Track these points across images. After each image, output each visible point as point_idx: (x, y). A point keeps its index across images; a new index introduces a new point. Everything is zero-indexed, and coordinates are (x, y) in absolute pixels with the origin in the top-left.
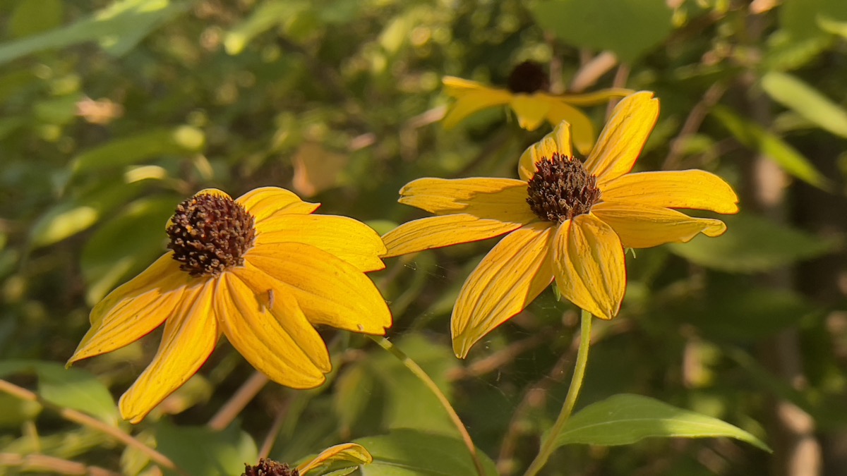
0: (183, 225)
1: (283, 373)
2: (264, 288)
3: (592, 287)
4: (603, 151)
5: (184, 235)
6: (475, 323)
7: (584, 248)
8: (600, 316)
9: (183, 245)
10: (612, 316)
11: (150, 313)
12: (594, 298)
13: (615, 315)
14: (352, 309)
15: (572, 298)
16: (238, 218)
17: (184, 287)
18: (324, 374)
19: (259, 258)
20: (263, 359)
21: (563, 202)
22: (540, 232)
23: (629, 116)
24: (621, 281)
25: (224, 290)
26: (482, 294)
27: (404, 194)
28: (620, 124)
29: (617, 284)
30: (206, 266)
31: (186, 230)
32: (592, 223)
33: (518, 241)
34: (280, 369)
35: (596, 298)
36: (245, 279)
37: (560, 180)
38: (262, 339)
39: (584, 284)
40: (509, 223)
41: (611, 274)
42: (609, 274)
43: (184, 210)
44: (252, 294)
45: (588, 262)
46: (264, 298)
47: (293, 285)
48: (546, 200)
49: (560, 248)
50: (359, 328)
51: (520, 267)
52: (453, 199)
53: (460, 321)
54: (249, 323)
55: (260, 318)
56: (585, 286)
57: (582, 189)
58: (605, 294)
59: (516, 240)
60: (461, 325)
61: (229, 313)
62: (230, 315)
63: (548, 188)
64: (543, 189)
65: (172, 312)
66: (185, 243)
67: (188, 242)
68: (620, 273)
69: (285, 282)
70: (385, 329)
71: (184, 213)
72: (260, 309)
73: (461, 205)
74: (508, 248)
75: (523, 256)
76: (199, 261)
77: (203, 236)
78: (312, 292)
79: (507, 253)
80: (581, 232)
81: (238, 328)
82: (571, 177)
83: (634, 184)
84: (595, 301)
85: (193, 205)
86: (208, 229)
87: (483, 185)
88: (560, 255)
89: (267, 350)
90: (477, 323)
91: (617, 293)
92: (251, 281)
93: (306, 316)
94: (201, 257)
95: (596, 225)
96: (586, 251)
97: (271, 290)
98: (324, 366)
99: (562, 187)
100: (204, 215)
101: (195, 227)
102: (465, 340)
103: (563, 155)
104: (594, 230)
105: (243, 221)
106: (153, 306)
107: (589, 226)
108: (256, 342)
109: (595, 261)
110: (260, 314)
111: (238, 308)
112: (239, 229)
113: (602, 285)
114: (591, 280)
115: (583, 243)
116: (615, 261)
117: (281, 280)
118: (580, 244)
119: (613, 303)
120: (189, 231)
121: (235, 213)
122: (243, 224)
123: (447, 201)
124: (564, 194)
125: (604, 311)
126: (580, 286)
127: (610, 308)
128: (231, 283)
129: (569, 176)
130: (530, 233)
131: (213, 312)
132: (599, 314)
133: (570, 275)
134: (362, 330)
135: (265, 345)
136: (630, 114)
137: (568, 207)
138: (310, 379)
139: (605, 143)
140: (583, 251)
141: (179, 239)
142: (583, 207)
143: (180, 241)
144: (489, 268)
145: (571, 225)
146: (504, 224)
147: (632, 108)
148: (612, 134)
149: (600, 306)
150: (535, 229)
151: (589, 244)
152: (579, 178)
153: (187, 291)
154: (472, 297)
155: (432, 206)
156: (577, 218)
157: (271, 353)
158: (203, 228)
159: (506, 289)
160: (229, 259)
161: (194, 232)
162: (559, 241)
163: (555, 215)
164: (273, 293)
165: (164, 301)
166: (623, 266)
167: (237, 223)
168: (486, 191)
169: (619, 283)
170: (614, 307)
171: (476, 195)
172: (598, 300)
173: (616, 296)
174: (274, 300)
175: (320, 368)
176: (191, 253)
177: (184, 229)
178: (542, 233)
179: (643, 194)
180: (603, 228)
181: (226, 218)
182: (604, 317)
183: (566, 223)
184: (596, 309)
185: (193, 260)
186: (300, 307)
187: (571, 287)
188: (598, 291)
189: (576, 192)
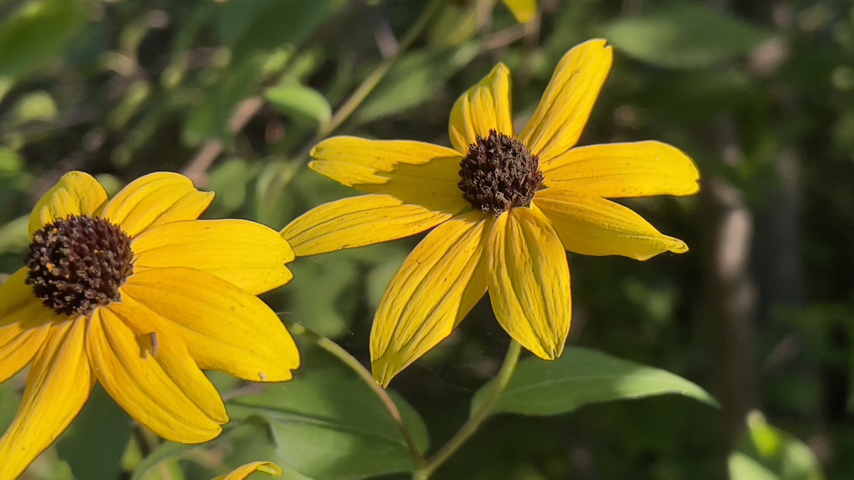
0: (43, 264)
1: (171, 428)
2: (146, 329)
3: (532, 317)
4: (546, 116)
5: (45, 273)
6: (398, 346)
7: (523, 256)
8: (541, 357)
9: (44, 284)
10: (555, 357)
11: (10, 354)
12: (534, 332)
13: (559, 356)
14: (252, 352)
15: (509, 331)
16: (112, 248)
17: (49, 325)
18: (221, 425)
19: (138, 288)
20: (147, 413)
21: (501, 196)
22: (473, 224)
23: (577, 72)
24: (566, 312)
25: (97, 329)
26: (405, 308)
27: (316, 157)
28: (568, 81)
29: (561, 316)
30: (74, 307)
31: (47, 269)
32: (533, 221)
33: (448, 236)
34: (167, 424)
35: (538, 333)
36: (123, 317)
37: (497, 170)
38: (145, 392)
39: (524, 312)
40: (437, 213)
41: (555, 302)
42: (553, 302)
43: (43, 242)
44: (132, 336)
45: (528, 282)
46: (147, 342)
47: (182, 324)
48: (480, 192)
49: (497, 251)
50: (261, 378)
51: (450, 274)
52: (373, 171)
53: (380, 341)
54: (128, 372)
55: (142, 366)
56: (526, 317)
57: (523, 180)
58: (548, 329)
59: (446, 234)
60: (381, 346)
61: (105, 359)
62: (106, 362)
63: (483, 177)
64: (477, 179)
65: (37, 354)
66: (47, 282)
67: (50, 282)
68: (566, 302)
69: (171, 319)
70: (292, 371)
71: (44, 245)
72: (142, 355)
73: (382, 179)
74: (436, 245)
75: (454, 258)
76: (64, 301)
77: (67, 276)
78: (203, 334)
79: (435, 251)
80: (521, 232)
81: (116, 377)
82: (510, 164)
83: (581, 161)
84: (536, 335)
85: (54, 235)
86: (73, 267)
87: (408, 154)
88: (496, 265)
89: (150, 403)
90: (400, 347)
91: (561, 329)
92: (129, 319)
93: (198, 363)
94: (68, 298)
95: (538, 226)
96: (526, 263)
97: (154, 333)
98: (220, 419)
99: (499, 178)
100: (67, 251)
101: (58, 265)
102: (386, 366)
103: (501, 133)
104: (536, 232)
105: (117, 251)
106: (14, 345)
107: (530, 224)
108: (138, 395)
109: (537, 282)
110: (142, 360)
111: (116, 353)
112: (113, 261)
113: (544, 315)
114: (532, 307)
115: (522, 250)
116: (559, 284)
117: (167, 316)
118: (519, 251)
119: (557, 341)
120: (50, 270)
121: (107, 243)
122: (118, 254)
123: (365, 174)
124: (502, 186)
125: (546, 350)
126: (519, 315)
127: (553, 347)
128: (106, 322)
129: (507, 164)
130: (462, 226)
131: (86, 356)
132: (540, 353)
133: (508, 297)
134: (265, 380)
135: (149, 398)
136: (579, 69)
137: (506, 201)
138: (204, 433)
139: (549, 105)
140: (523, 264)
141: (38, 278)
142: (522, 199)
143: (41, 281)
144: (414, 271)
145: (509, 220)
146: (432, 214)
147: (582, 60)
148: (557, 96)
149: (542, 343)
150: (468, 221)
151: (529, 252)
152: (519, 164)
153: (53, 328)
154: (394, 311)
155: (347, 178)
156: (516, 210)
157: (156, 407)
158: (67, 266)
159: (434, 303)
160: (102, 299)
161: (56, 272)
162: (496, 240)
163: (491, 209)
164: (157, 337)
165: (26, 340)
166: (569, 291)
167: (110, 254)
168: (411, 162)
169: (564, 315)
170: (557, 346)
171: (400, 167)
172: (540, 335)
173: (560, 333)
174: (158, 345)
175: (216, 420)
176: (55, 294)
177: (43, 268)
178: (476, 225)
179: (592, 177)
180: (546, 231)
181: (96, 251)
182: (546, 357)
183: (504, 216)
184: (536, 347)
185: (58, 301)
186: (191, 355)
187: (509, 314)
188: (541, 323)
189: (516, 183)
